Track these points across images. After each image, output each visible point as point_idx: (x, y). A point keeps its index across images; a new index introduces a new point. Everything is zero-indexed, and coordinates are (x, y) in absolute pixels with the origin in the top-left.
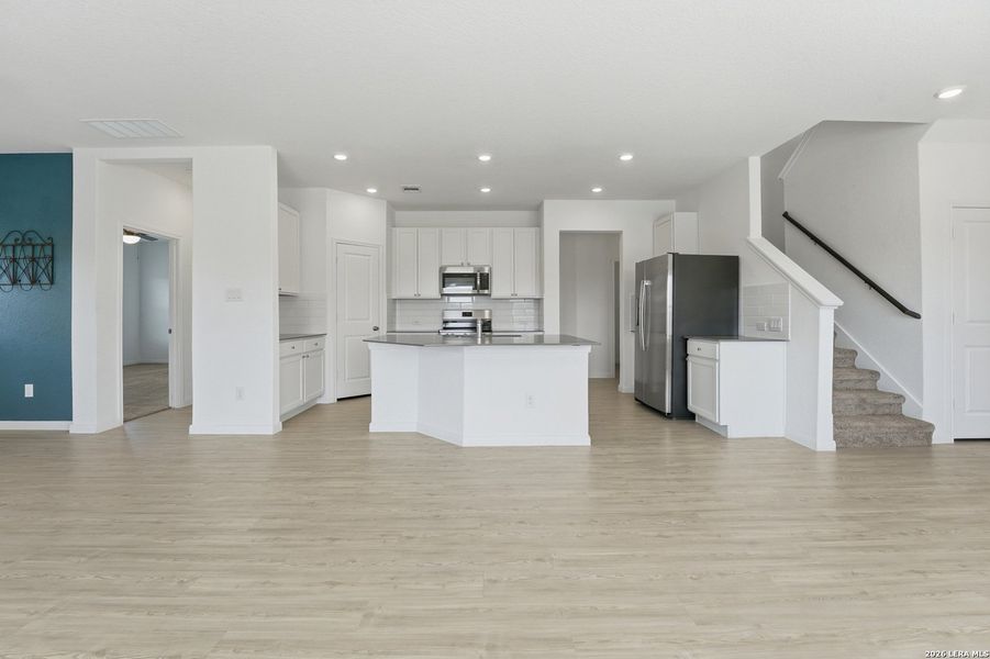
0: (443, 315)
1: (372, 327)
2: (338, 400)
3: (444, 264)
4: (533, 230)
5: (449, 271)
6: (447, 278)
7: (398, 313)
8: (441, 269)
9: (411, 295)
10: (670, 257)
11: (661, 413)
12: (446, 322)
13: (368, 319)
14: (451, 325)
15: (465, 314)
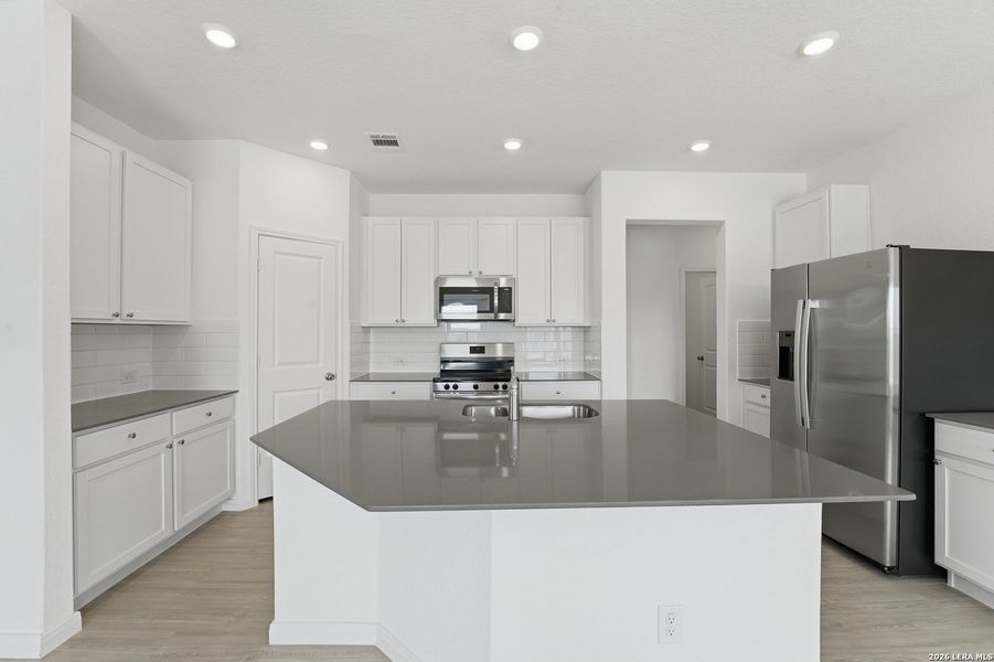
0: (441, 350)
1: (324, 375)
2: (261, 501)
3: (442, 272)
4: (581, 220)
5: (449, 284)
6: (445, 294)
7: (372, 347)
8: (438, 280)
9: (391, 321)
10: (894, 255)
11: (876, 565)
12: (444, 362)
13: (318, 362)
14: (452, 366)
15: (473, 350)
